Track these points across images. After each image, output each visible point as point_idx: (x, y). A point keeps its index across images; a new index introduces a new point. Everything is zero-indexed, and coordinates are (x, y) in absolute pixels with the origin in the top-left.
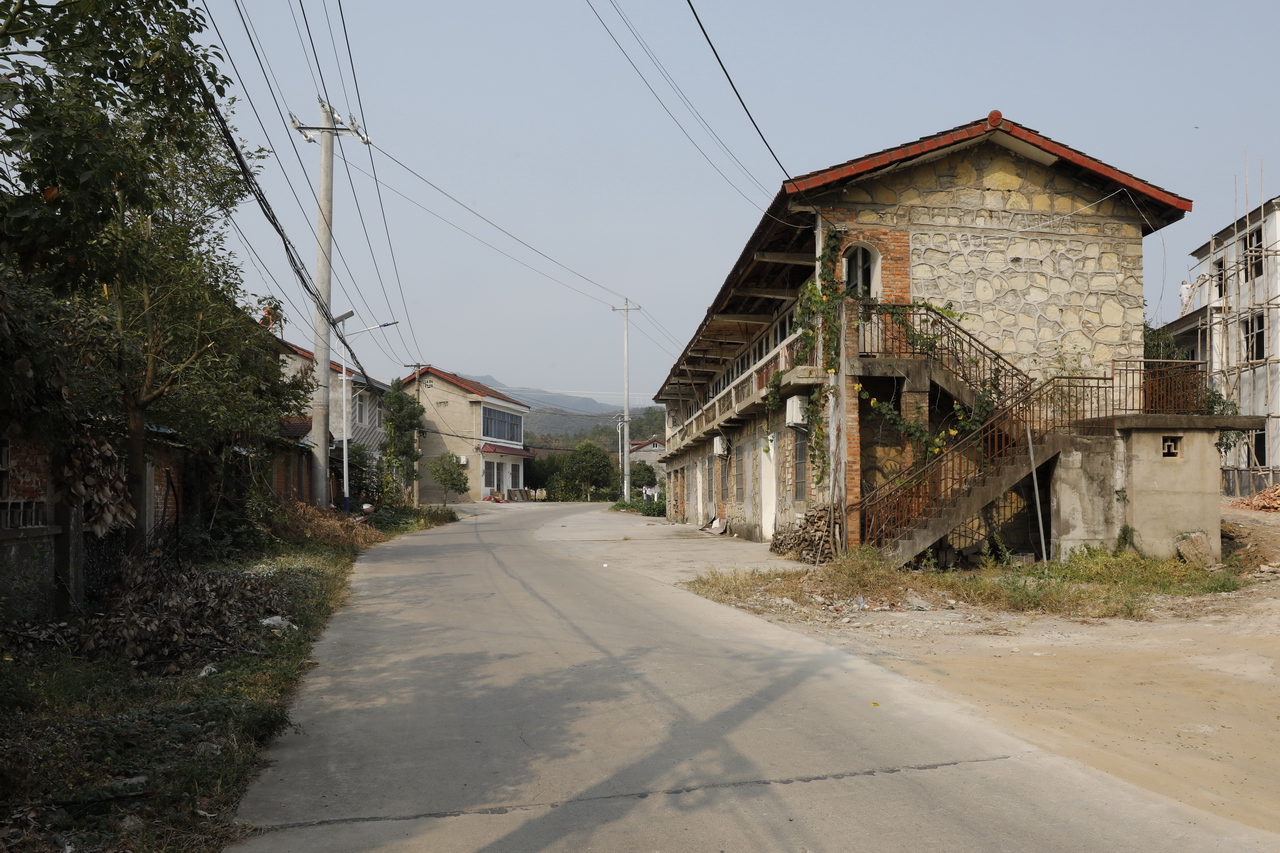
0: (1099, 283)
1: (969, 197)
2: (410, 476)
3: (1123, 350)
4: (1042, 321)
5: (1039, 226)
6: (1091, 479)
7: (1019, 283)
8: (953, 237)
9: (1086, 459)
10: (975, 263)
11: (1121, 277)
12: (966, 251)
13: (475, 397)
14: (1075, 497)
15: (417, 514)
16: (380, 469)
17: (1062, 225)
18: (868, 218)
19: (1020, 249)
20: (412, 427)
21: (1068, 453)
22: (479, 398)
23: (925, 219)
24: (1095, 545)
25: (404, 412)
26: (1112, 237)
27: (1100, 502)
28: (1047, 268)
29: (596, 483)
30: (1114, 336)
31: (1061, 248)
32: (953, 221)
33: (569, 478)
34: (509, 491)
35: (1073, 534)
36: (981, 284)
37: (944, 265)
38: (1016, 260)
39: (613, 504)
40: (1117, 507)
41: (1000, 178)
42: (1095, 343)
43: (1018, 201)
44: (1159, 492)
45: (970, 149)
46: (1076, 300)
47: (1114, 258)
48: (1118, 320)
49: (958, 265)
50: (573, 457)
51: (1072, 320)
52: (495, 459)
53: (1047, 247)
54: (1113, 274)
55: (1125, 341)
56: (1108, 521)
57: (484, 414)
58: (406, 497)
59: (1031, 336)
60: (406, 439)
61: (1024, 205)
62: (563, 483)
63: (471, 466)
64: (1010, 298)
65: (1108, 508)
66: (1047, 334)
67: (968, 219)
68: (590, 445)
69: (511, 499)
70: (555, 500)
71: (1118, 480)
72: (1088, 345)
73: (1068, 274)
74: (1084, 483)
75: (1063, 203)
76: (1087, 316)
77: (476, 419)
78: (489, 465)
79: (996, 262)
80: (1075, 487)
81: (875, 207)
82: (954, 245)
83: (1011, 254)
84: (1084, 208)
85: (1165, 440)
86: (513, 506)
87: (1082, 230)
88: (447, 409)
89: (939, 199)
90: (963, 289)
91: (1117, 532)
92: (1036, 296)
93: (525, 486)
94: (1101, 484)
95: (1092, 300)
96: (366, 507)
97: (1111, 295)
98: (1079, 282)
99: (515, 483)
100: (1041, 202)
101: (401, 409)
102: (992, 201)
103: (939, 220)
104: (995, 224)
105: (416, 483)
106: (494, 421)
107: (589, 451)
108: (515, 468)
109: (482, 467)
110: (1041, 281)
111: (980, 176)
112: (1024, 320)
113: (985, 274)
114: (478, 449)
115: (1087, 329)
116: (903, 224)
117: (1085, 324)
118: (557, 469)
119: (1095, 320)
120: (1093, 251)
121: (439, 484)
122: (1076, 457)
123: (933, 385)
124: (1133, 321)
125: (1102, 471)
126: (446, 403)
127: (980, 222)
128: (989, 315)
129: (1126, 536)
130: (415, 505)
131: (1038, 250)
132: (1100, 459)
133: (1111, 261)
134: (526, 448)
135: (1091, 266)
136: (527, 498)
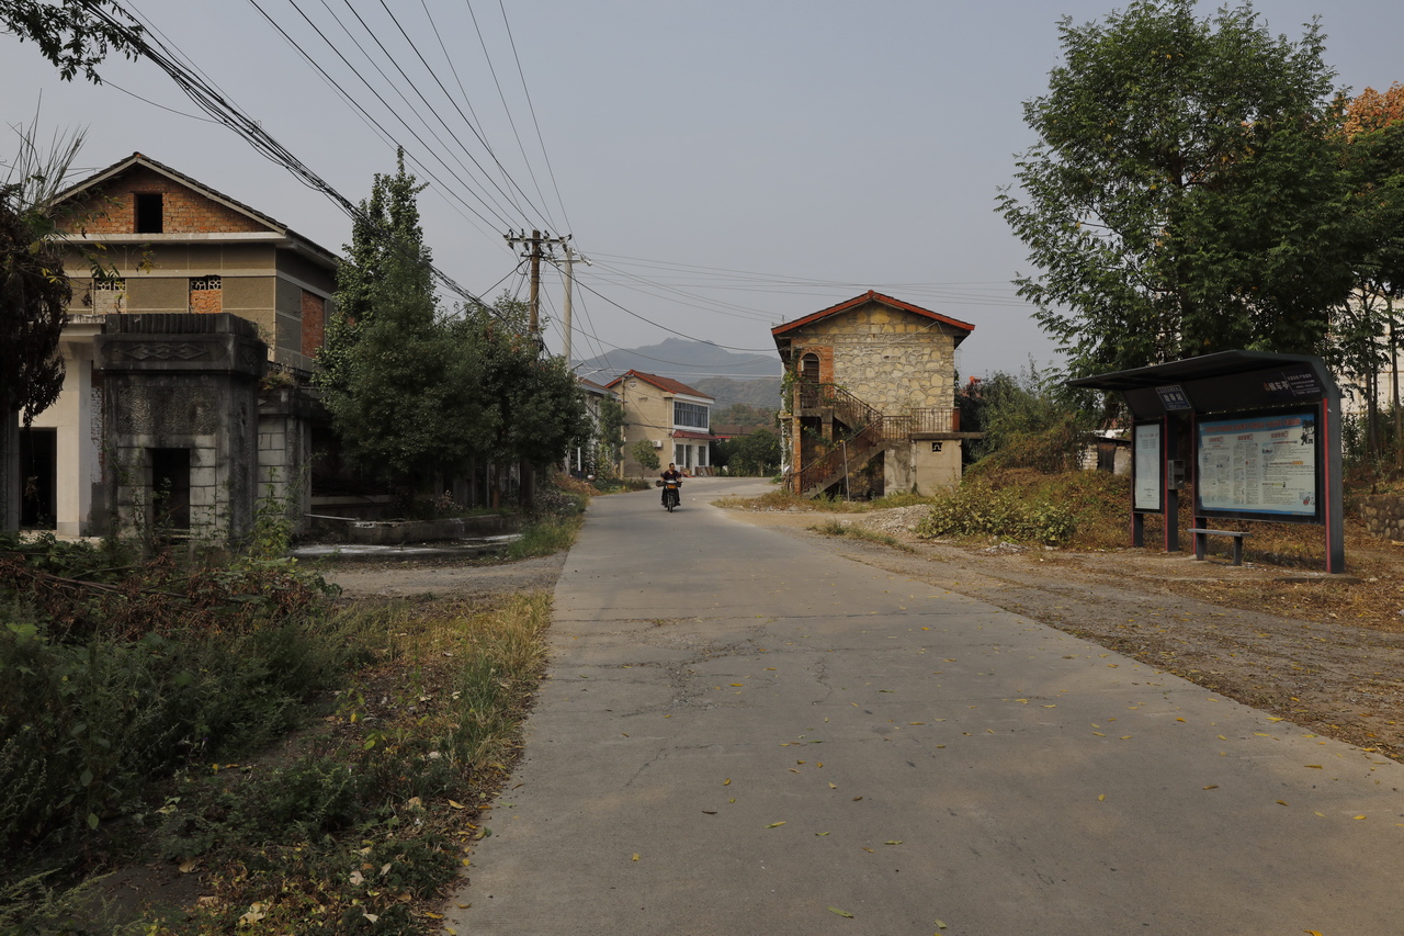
0: (930, 366)
1: (864, 329)
2: (618, 457)
3: (942, 398)
4: (899, 386)
5: (898, 340)
6: (899, 462)
7: (888, 368)
8: (855, 348)
9: (897, 452)
10: (866, 360)
11: (942, 363)
12: (861, 354)
13: (667, 394)
14: (892, 470)
15: (621, 483)
16: (597, 452)
17: (911, 338)
18: (813, 341)
19: (889, 352)
20: (619, 425)
21: (888, 450)
22: (672, 395)
23: (841, 340)
24: (901, 491)
25: (613, 415)
26: (938, 343)
27: (904, 472)
28: (903, 360)
29: (767, 462)
30: (939, 391)
31: (910, 350)
32: (855, 340)
33: (748, 457)
34: (696, 468)
35: (890, 486)
36: (868, 369)
37: (850, 361)
38: (887, 357)
39: (773, 478)
40: (912, 473)
41: (879, 318)
42: (927, 396)
43: (888, 329)
44: (930, 468)
45: (864, 305)
46: (918, 375)
47: (939, 354)
48: (940, 384)
49: (857, 361)
50: (748, 441)
51: (915, 385)
52: (685, 442)
53: (903, 350)
54: (937, 361)
55: (944, 393)
56: (908, 481)
57: (676, 406)
58: (614, 472)
59: (894, 393)
60: (614, 432)
61: (891, 330)
62: (741, 461)
63: (665, 448)
64: (883, 376)
65: (908, 474)
66: (902, 392)
67: (862, 339)
68: (763, 431)
69: (697, 474)
70: (735, 476)
71: (913, 462)
72: (923, 397)
73: (914, 363)
74: (896, 463)
75: (911, 328)
76: (923, 383)
77: (670, 411)
78: (679, 448)
79: (876, 358)
80: (891, 465)
81: (816, 335)
82: (856, 352)
83: (884, 354)
84: (923, 330)
85: (934, 444)
86: (698, 479)
87: (922, 340)
88: (647, 403)
89: (848, 330)
90: (859, 372)
91: (912, 485)
92: (896, 374)
93: (710, 464)
94: (905, 465)
95: (926, 375)
96: (590, 477)
97: (937, 372)
98: (919, 366)
99: (702, 461)
100: (900, 328)
101: (611, 413)
102: (875, 330)
103: (848, 340)
104: (876, 340)
105: (622, 462)
106: (682, 413)
107: (762, 435)
108: (702, 450)
109: (674, 449)
110: (899, 366)
111: (869, 315)
112: (890, 386)
113: (871, 364)
114: (670, 435)
115: (923, 389)
116: (830, 343)
117: (921, 387)
118: (737, 450)
119: (928, 384)
120: (927, 351)
121: (638, 463)
122: (892, 452)
123: (834, 419)
124: (948, 384)
125: (905, 458)
126: (646, 399)
127: (869, 340)
128: (872, 384)
129: (915, 489)
130: (621, 478)
131: (898, 352)
132: (904, 453)
133: (937, 355)
134: (711, 432)
135: (926, 358)
136: (711, 474)
